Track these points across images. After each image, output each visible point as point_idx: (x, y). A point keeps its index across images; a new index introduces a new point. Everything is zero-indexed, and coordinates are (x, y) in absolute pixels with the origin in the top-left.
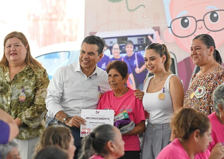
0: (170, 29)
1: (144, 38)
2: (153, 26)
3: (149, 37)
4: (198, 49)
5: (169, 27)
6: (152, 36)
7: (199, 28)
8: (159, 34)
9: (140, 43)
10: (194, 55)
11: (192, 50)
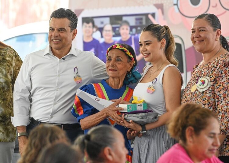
0: (176, 7)
1: (144, 18)
2: (155, 3)
3: (150, 17)
4: (202, 30)
5: (175, 5)
6: (153, 15)
8: (163, 13)
9: (138, 24)
10: (197, 37)
11: (194, 32)
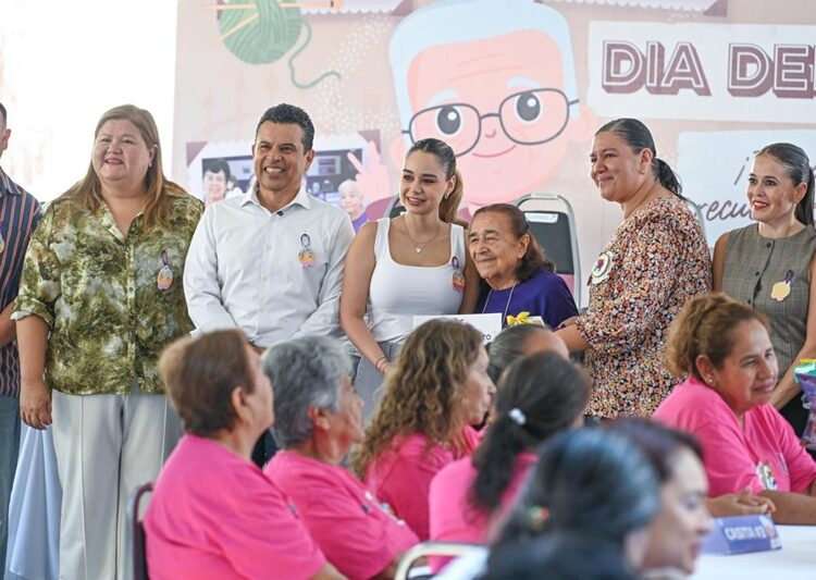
0: (407, 136)
1: (338, 159)
2: (361, 129)
3: (351, 157)
5: (404, 132)
6: (358, 153)
7: (487, 136)
8: (379, 150)
9: (325, 173)
